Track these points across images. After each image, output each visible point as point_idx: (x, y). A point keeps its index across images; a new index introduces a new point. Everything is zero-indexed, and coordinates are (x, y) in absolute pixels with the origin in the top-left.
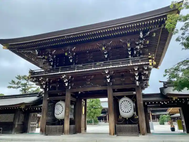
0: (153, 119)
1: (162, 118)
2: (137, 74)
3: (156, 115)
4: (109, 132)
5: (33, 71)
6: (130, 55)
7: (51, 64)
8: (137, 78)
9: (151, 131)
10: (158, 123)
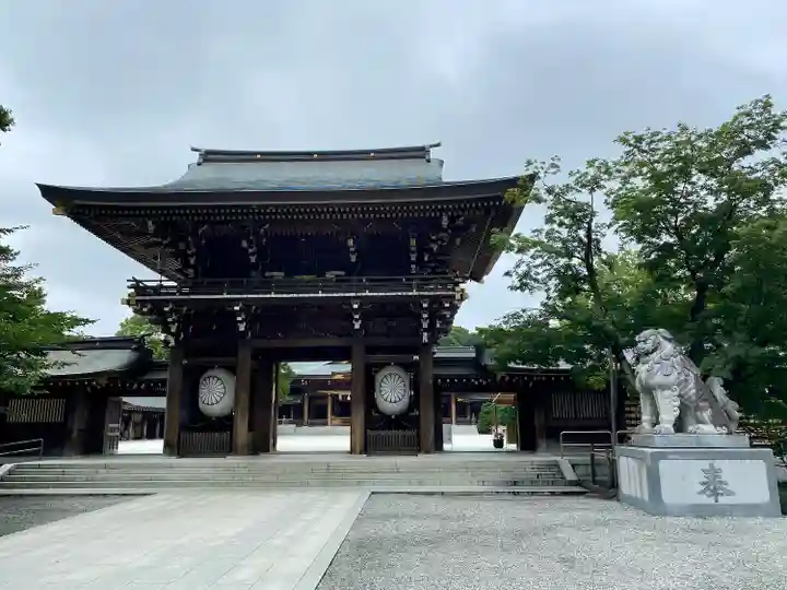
0: (458, 414)
1: (487, 413)
2: (425, 316)
3: (471, 404)
4: (349, 449)
5: (141, 282)
6: (413, 263)
7: (189, 261)
8: (425, 325)
9: (446, 446)
10: (474, 428)
